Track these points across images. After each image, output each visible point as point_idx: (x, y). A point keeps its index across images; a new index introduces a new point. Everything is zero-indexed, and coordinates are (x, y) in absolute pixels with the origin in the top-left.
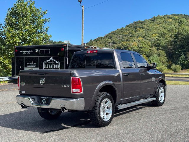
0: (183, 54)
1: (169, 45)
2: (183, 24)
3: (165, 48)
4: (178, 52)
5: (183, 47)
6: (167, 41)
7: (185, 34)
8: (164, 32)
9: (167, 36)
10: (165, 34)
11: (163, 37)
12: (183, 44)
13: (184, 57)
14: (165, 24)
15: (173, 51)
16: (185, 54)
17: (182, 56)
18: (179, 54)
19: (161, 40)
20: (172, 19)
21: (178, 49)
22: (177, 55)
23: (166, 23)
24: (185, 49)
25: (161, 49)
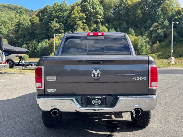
0: (25, 43)
1: (11, 34)
2: (23, 14)
3: (7, 36)
4: (20, 41)
5: (24, 36)
6: (8, 30)
7: (26, 24)
8: (5, 20)
9: (8, 24)
10: (6, 23)
11: (4, 26)
12: (24, 34)
13: (26, 46)
14: (1, 12)
15: (15, 40)
16: (27, 44)
17: (24, 45)
18: (21, 43)
19: (2, 28)
20: (9, 9)
21: (20, 38)
22: (19, 44)
23: (3, 11)
24: (27, 39)
25: (3, 37)
